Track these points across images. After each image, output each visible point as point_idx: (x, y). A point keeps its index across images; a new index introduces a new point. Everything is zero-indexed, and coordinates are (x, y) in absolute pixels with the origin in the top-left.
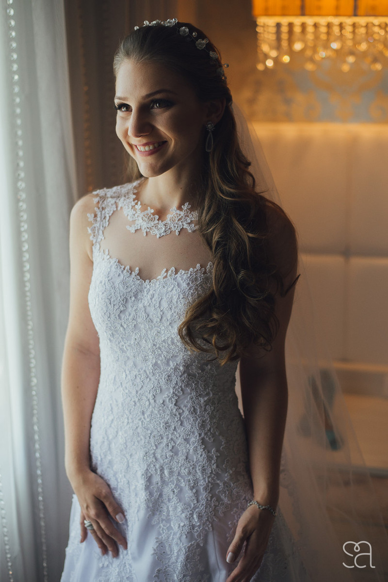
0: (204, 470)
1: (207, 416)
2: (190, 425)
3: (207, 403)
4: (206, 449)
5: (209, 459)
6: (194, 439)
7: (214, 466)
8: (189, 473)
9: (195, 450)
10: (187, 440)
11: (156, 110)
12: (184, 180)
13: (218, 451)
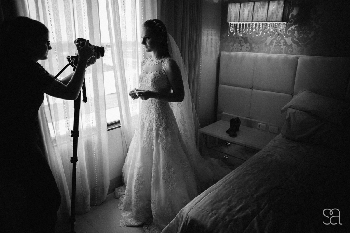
0: (155, 116)
1: (157, 105)
2: (154, 106)
3: (158, 102)
4: (157, 112)
5: (157, 114)
6: (155, 109)
7: (158, 116)
8: (153, 116)
9: (154, 111)
10: (153, 109)
11: (147, 39)
12: (156, 54)
13: (159, 112)
